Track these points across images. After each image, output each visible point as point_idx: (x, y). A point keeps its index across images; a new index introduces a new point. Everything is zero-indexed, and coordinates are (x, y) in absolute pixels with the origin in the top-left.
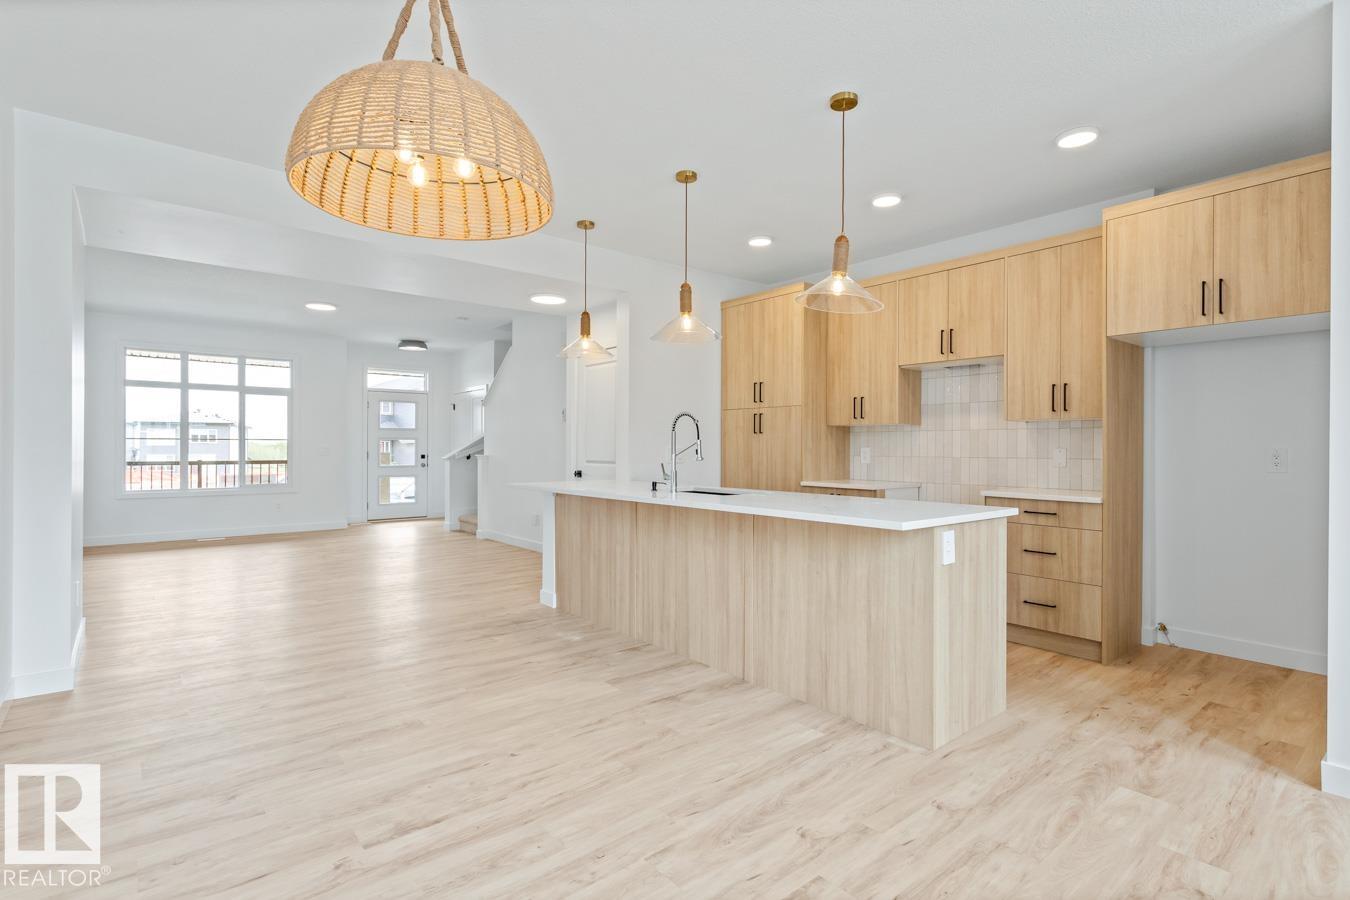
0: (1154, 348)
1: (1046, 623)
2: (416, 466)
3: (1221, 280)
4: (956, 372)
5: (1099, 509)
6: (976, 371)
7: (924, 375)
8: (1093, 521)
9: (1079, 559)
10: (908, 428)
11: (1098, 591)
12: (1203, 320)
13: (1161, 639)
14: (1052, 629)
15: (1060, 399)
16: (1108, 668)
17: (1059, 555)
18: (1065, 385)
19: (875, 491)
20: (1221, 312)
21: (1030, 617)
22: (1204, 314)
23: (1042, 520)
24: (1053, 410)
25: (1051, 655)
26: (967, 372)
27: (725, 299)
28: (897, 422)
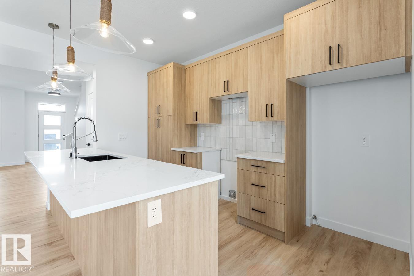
0: (311, 88)
1: (261, 220)
2: (61, 139)
3: (339, 45)
4: (234, 101)
5: (283, 165)
6: (241, 100)
7: (223, 102)
8: (281, 171)
9: (275, 190)
10: (217, 125)
11: (283, 206)
12: (330, 68)
13: (314, 222)
14: (263, 223)
15: (270, 111)
16: (287, 246)
17: (266, 187)
18: (272, 104)
19: (197, 153)
20: (339, 62)
21: (254, 216)
22: (330, 64)
23: (259, 170)
24: (267, 117)
25: (263, 236)
26: (237, 100)
27: (148, 72)
28: (209, 122)
